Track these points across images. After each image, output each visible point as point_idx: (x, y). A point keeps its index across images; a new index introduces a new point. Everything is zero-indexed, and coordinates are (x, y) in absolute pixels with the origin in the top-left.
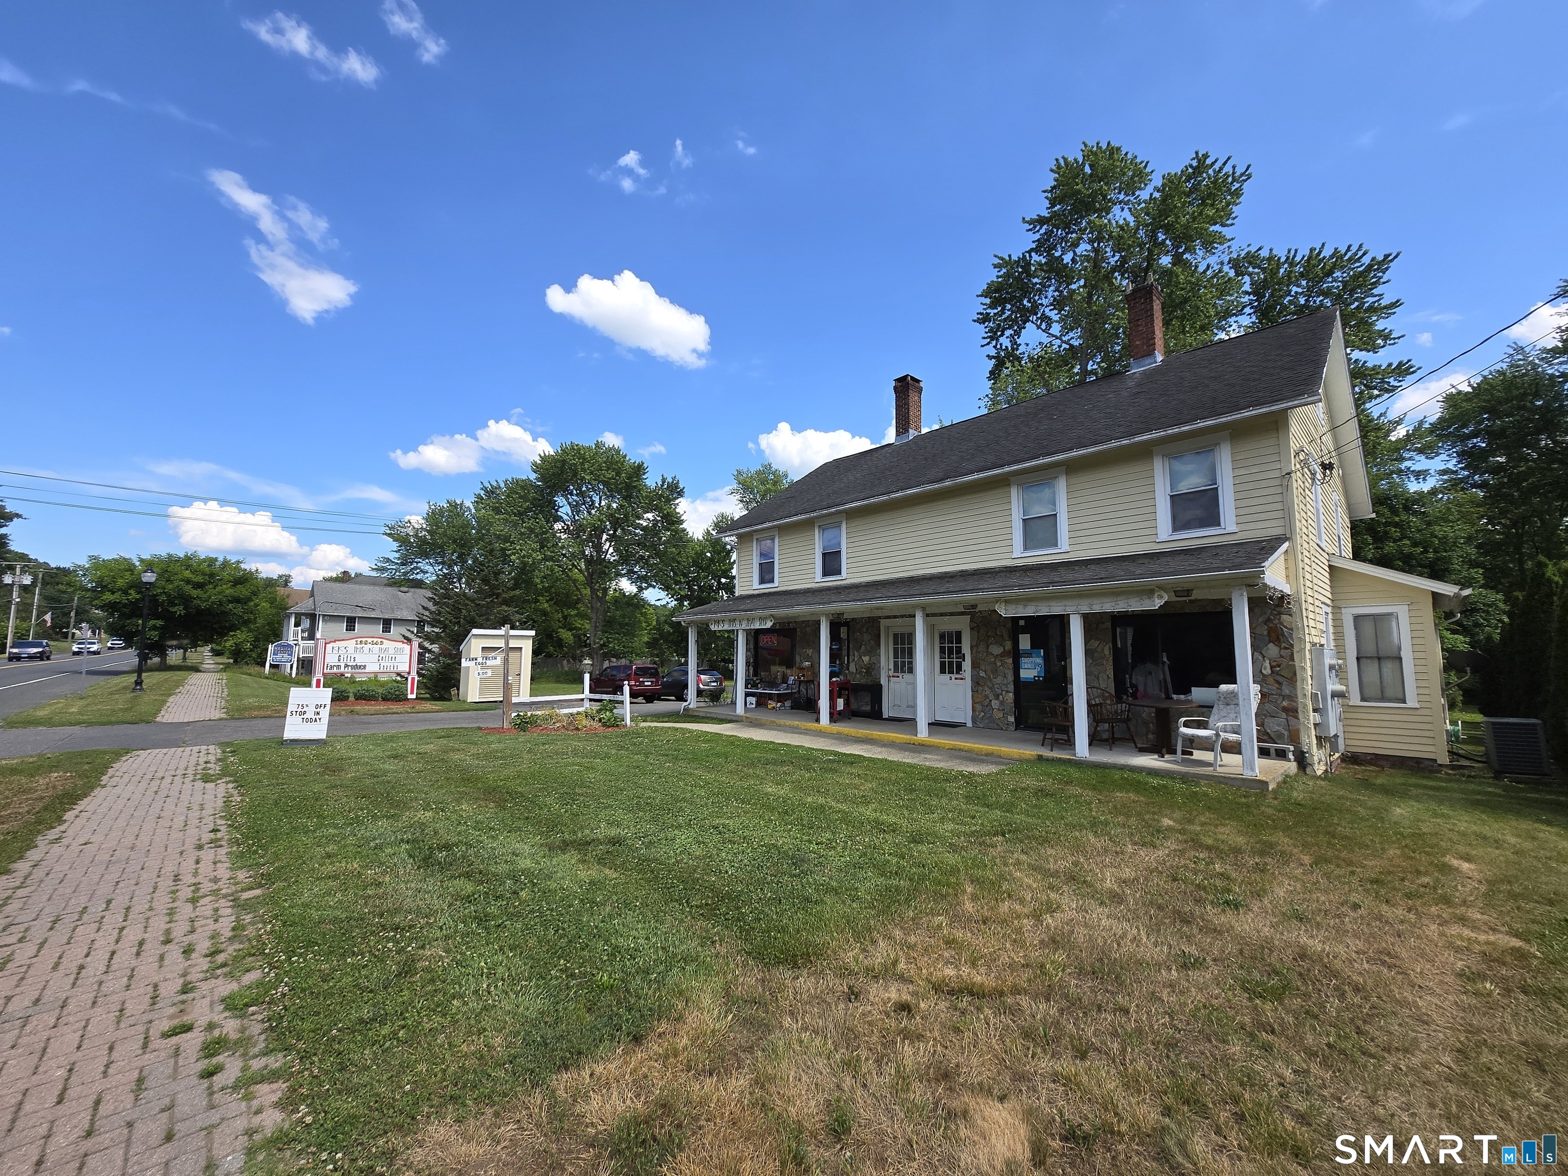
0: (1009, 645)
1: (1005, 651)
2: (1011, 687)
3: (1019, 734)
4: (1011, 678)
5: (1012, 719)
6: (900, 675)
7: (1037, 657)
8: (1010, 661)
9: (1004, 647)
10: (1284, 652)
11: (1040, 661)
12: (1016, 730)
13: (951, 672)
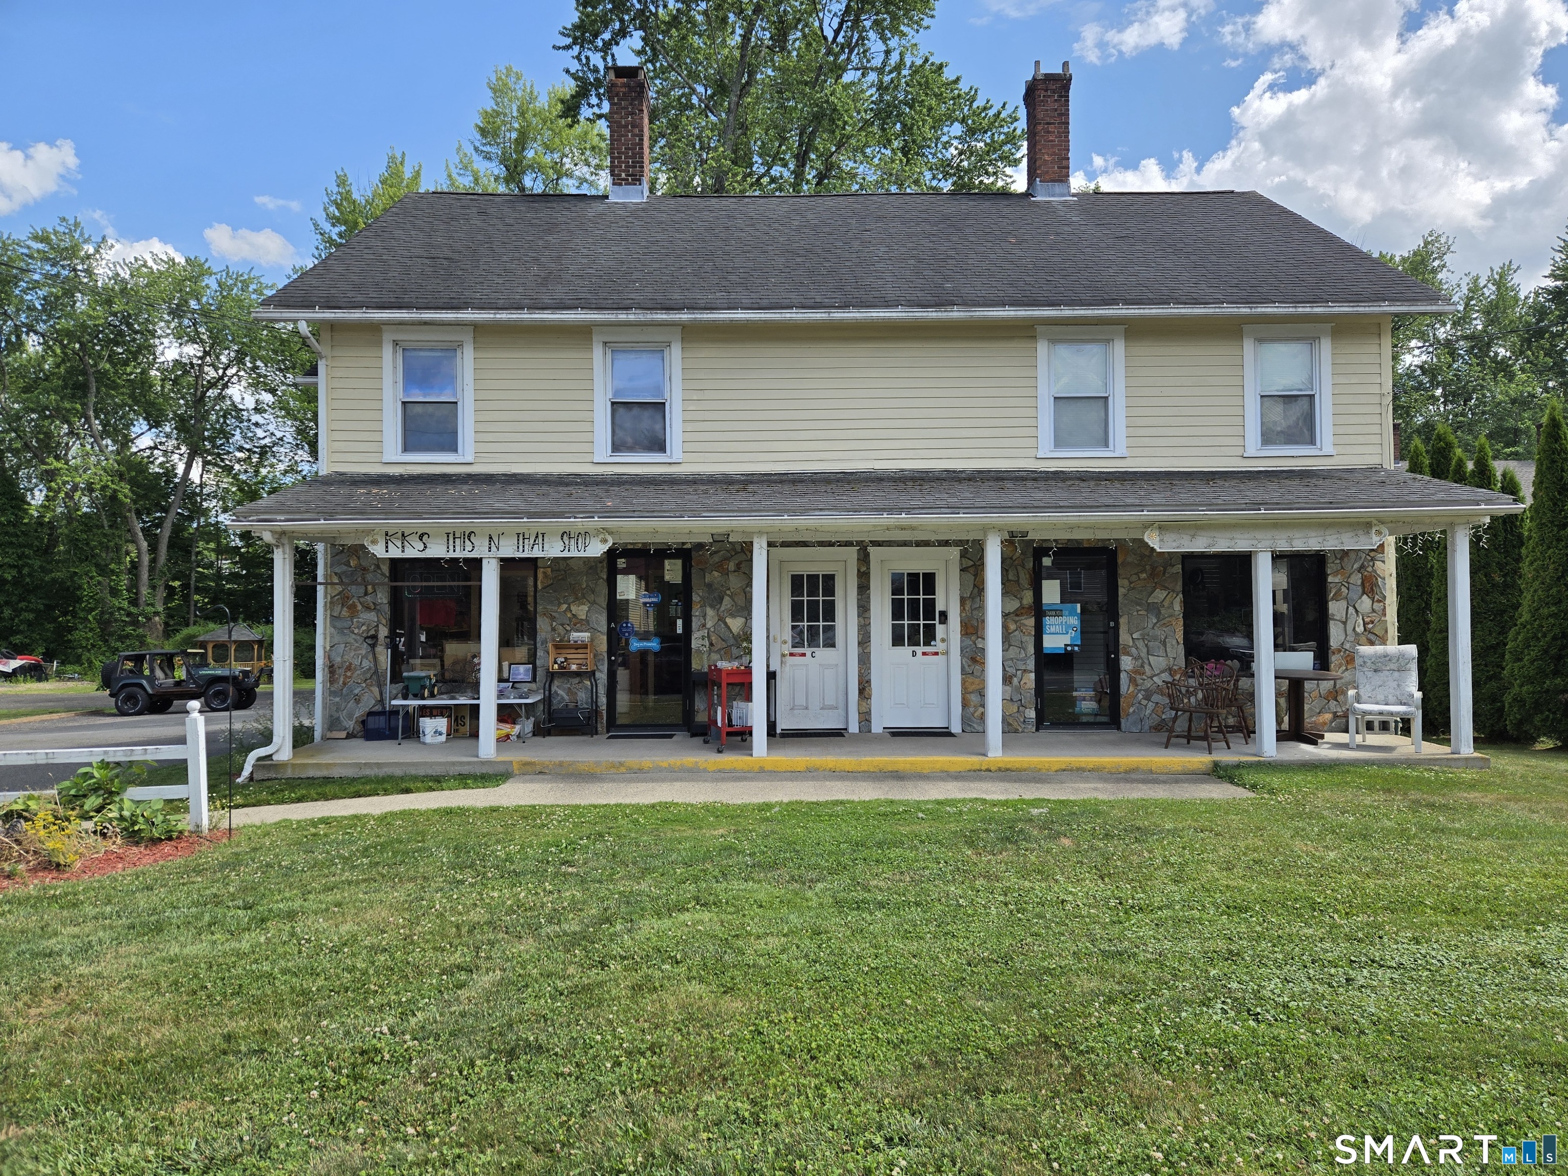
0: (1028, 597)
1: (1022, 607)
2: (1031, 664)
3: (1045, 735)
4: (1031, 650)
5: (1032, 714)
6: (808, 651)
7: (1071, 614)
8: (1031, 622)
9: (1021, 599)
10: (1377, 606)
11: (1075, 621)
12: (1037, 730)
13: (914, 642)
